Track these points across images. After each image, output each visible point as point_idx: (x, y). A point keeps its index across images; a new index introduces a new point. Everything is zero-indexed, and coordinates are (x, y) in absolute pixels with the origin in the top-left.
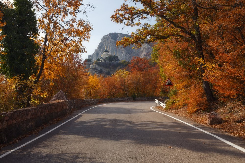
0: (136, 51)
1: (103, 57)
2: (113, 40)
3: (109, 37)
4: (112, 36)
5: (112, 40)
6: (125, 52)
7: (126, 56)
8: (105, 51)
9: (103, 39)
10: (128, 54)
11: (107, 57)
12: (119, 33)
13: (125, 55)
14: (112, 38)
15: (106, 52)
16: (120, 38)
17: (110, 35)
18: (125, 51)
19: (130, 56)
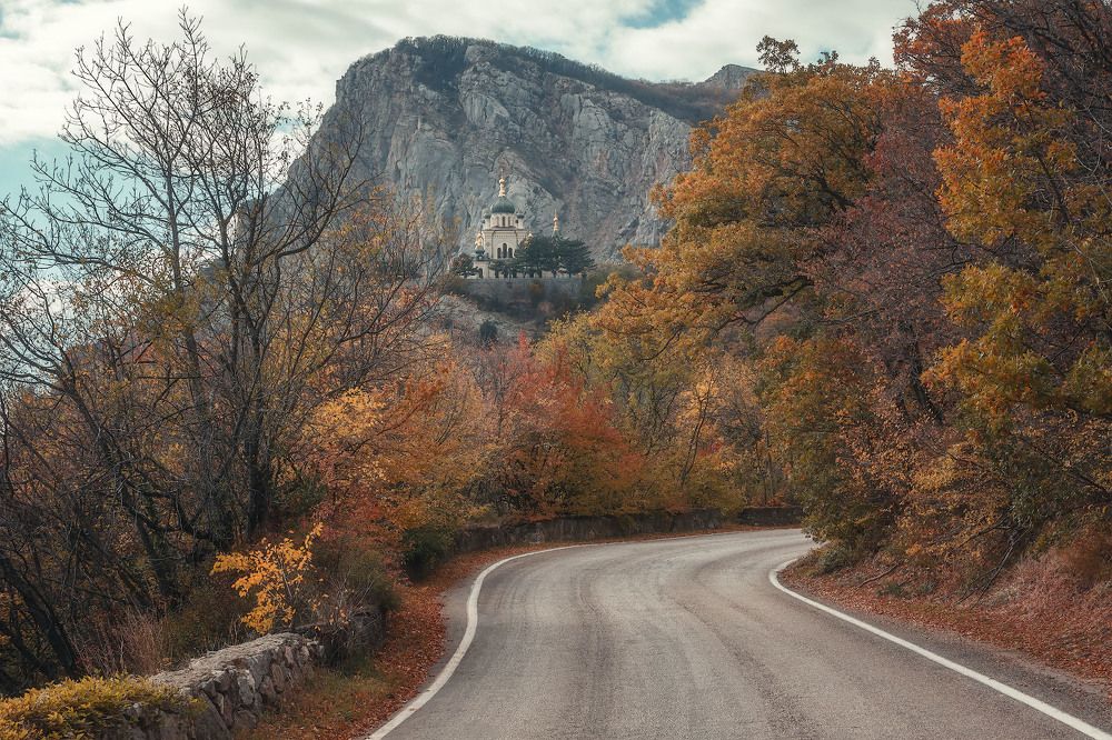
0: (599, 169)
1: (488, 250)
2: (431, 94)
3: (397, 71)
4: (418, 59)
5: (422, 88)
6: (524, 175)
7: (534, 210)
8: (498, 210)
9: (353, 84)
10: (549, 195)
11: (513, 245)
12: (468, 42)
13: (529, 203)
14: (419, 78)
15: (506, 216)
16: (484, 77)
17: (405, 57)
18: (524, 168)
19: (559, 204)
